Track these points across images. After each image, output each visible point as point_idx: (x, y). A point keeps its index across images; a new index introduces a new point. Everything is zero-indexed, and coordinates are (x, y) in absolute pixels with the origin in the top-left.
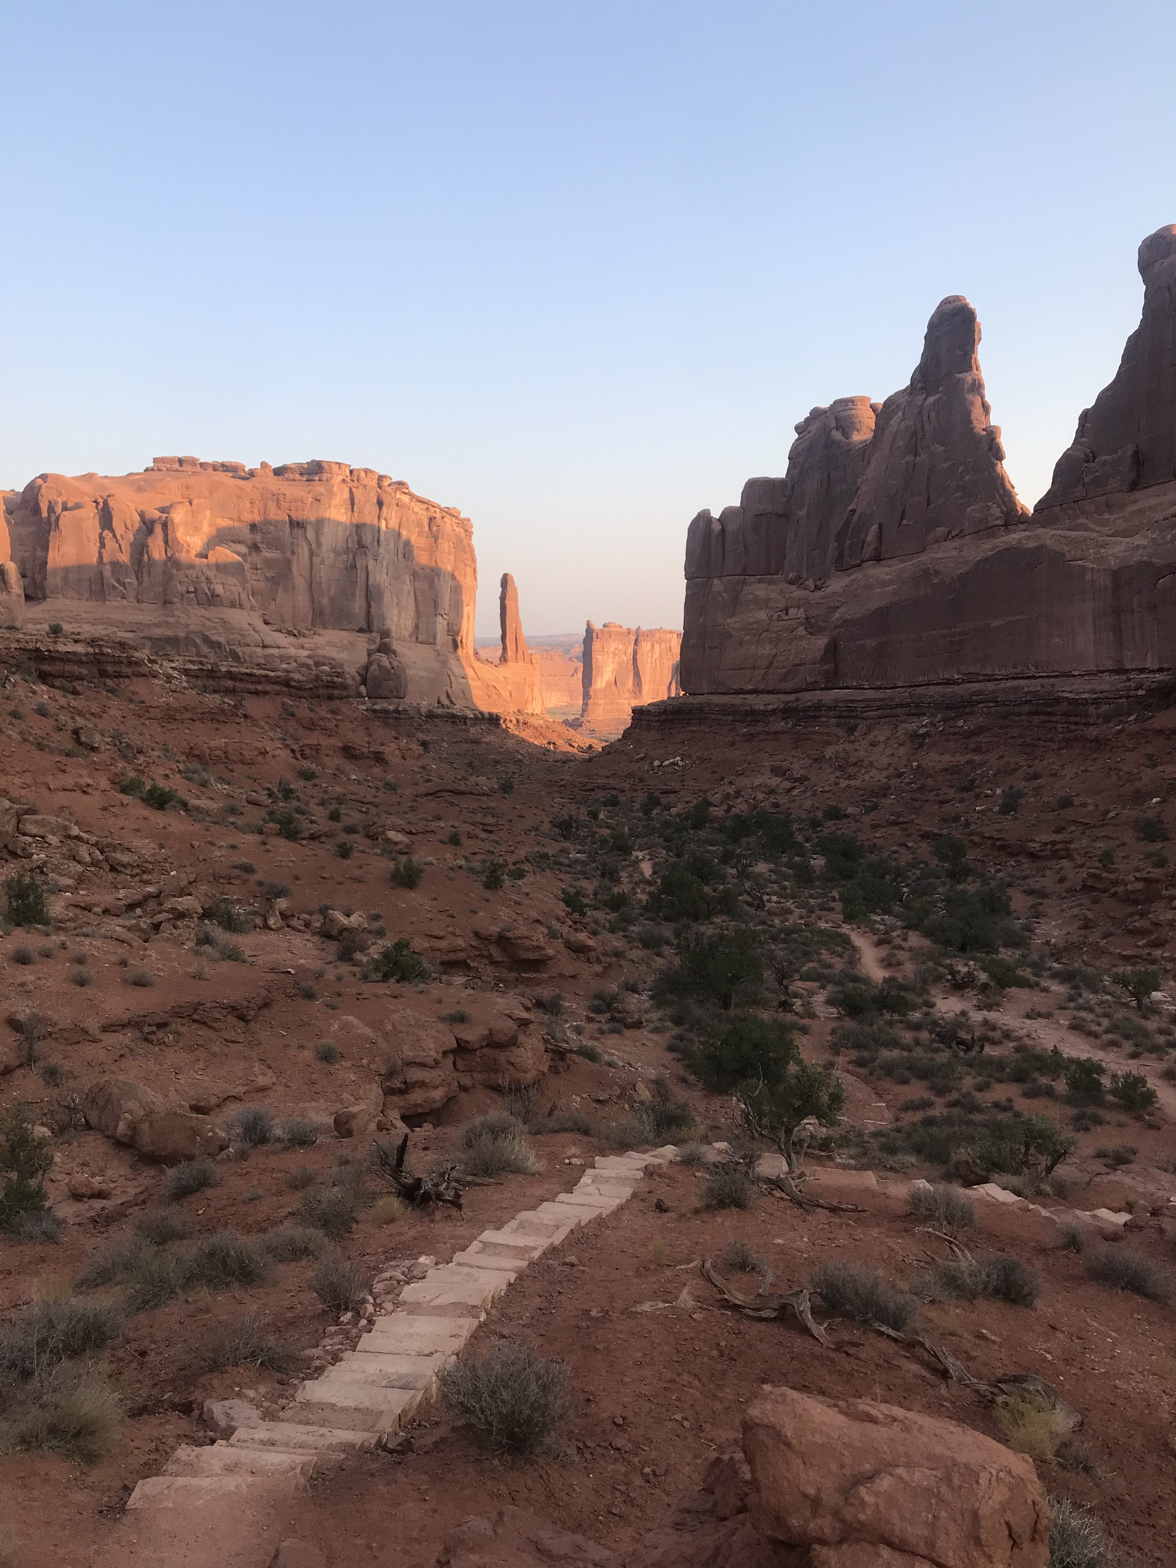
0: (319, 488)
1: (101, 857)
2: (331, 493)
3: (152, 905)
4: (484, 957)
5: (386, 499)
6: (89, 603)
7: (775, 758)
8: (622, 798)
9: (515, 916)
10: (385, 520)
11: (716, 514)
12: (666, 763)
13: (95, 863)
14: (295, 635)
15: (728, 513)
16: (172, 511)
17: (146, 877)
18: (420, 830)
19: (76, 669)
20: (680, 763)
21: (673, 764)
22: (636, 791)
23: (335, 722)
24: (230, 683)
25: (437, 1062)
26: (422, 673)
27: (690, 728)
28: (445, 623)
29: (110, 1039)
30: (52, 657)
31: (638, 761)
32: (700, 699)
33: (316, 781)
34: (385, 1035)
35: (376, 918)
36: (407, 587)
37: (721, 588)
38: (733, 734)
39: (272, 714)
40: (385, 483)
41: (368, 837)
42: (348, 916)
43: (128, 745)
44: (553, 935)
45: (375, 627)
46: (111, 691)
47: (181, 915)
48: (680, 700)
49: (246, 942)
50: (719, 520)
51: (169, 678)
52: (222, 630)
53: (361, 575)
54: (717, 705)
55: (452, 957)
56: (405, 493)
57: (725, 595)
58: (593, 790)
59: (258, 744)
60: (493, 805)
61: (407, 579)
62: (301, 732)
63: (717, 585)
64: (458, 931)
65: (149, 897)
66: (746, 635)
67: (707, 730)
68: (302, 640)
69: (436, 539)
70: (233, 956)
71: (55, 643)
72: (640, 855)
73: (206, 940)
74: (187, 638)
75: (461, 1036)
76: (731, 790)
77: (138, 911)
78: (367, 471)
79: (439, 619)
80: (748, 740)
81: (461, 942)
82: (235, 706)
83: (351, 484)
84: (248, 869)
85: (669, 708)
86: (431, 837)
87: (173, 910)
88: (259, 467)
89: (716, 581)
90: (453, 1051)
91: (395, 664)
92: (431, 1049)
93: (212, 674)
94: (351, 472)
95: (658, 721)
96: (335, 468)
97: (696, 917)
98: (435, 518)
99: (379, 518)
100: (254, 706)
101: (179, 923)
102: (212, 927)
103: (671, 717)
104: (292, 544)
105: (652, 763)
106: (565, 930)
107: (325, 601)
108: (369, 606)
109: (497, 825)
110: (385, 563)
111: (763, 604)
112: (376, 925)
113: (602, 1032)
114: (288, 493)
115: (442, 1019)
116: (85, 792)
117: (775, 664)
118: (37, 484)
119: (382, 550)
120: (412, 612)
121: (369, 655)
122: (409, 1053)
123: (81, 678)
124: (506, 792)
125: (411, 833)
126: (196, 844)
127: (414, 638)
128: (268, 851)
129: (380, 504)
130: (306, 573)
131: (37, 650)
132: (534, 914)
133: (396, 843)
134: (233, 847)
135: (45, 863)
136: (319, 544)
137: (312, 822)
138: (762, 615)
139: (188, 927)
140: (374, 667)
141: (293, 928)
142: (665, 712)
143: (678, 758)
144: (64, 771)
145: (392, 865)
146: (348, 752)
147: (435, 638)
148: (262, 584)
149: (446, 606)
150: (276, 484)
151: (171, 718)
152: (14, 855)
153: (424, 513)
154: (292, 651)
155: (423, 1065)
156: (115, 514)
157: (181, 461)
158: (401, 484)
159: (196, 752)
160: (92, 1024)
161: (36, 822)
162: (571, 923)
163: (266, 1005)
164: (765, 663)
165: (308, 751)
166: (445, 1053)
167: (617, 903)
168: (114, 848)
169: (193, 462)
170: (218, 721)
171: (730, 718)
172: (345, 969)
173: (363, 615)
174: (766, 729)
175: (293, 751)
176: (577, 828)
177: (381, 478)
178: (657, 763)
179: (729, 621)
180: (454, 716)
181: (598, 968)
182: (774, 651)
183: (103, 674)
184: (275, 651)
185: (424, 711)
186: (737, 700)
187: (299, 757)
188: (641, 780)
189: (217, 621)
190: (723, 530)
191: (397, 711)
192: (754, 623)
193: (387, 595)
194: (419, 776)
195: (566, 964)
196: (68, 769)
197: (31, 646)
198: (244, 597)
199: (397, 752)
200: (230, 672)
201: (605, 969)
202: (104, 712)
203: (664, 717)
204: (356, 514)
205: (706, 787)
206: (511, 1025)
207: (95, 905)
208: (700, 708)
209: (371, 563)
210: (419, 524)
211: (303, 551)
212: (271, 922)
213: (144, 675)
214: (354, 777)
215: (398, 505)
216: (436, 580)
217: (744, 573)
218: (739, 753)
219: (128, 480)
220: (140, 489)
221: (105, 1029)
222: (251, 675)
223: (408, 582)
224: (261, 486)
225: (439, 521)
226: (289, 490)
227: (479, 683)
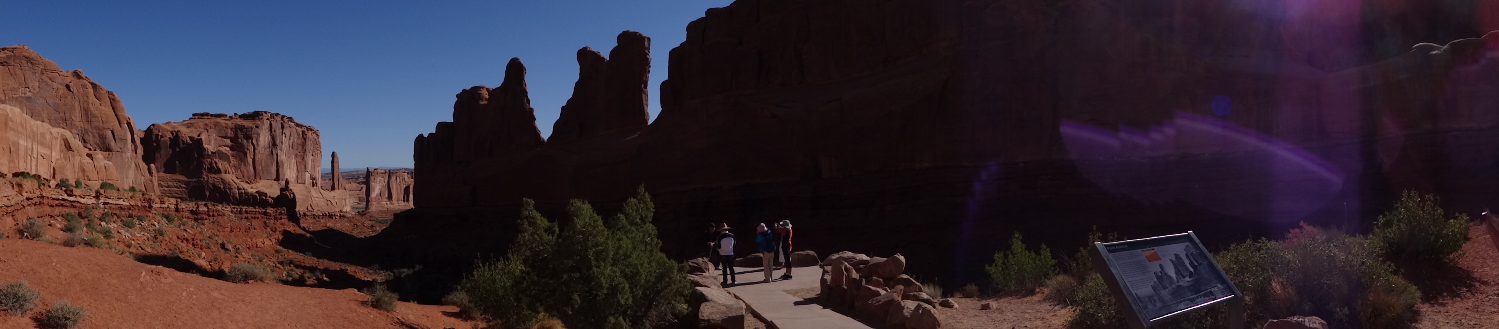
0: (258, 122)
2: (263, 124)
5: (285, 125)
10: (285, 134)
14: (249, 183)
16: (201, 135)
28: (309, 175)
36: (294, 160)
40: (285, 119)
52: (221, 183)
53: (275, 157)
56: (292, 122)
61: (293, 157)
68: (252, 185)
69: (305, 140)
78: (277, 114)
79: (307, 173)
83: (271, 119)
88: (233, 115)
94: (271, 114)
98: (305, 131)
99: (282, 132)
104: (247, 145)
107: (260, 168)
108: (278, 169)
110: (285, 151)
114: (246, 125)
118: (151, 128)
119: (283, 146)
120: (295, 171)
127: (296, 182)
129: (283, 127)
130: (252, 157)
136: (258, 145)
147: (305, 181)
148: (235, 162)
149: (310, 168)
150: (240, 122)
153: (300, 129)
156: (180, 138)
157: (203, 114)
158: (291, 118)
169: (207, 114)
177: (283, 117)
184: (243, 191)
189: (219, 179)
193: (286, 164)
198: (229, 169)
204: (273, 132)
209: (279, 152)
211: (251, 148)
215: (289, 127)
216: (305, 157)
223: (294, 158)
224: (234, 123)
225: (306, 132)
226: (247, 123)
227: (324, 200)
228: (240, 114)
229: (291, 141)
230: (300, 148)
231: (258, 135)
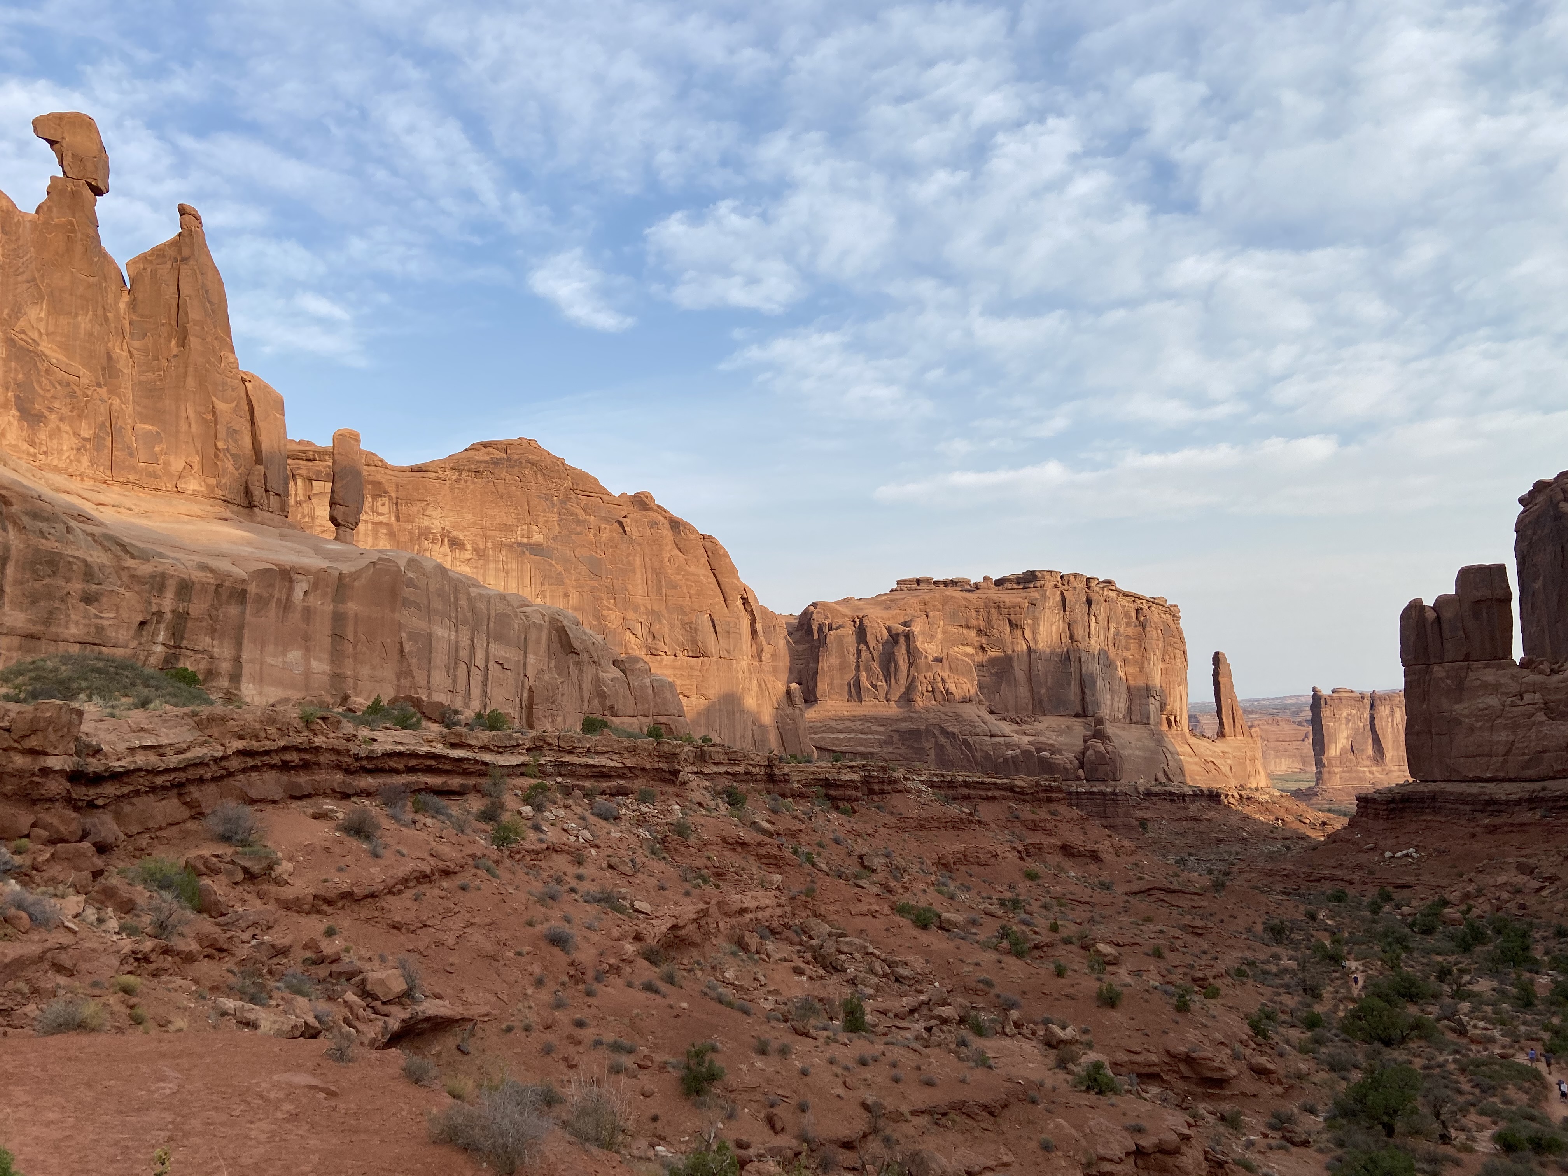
0: (1035, 594)
1: (889, 971)
2: (1045, 598)
3: (924, 1011)
4: (1174, 1071)
5: (1094, 597)
6: (850, 704)
7: (1524, 852)
8: (1351, 892)
9: (1201, 1038)
10: (1096, 615)
11: (1429, 602)
12: (1399, 854)
13: (885, 976)
14: (1018, 723)
15: (1442, 602)
16: (913, 624)
17: (920, 988)
18: (1126, 941)
19: (853, 793)
20: (1415, 855)
21: (1407, 855)
22: (1366, 884)
23: (1054, 823)
24: (966, 791)
25: (1121, 1160)
26: (1137, 752)
27: (1425, 818)
28: (1158, 704)
29: (916, 1120)
30: (837, 785)
31: (1368, 851)
32: (1431, 787)
33: (1040, 881)
34: (1085, 1135)
35: (1086, 1032)
37: (1444, 674)
38: (1473, 824)
39: (1001, 817)
40: (1093, 584)
41: (1083, 948)
42: (1064, 1028)
43: (897, 868)
44: (1236, 1057)
45: (1090, 713)
46: (878, 808)
47: (945, 1021)
48: (1410, 788)
49: (990, 1046)
50: (1433, 608)
51: (920, 791)
52: (955, 723)
53: (1075, 666)
54: (1451, 794)
55: (1147, 1070)
56: (1112, 590)
57: (1449, 682)
58: (1319, 880)
59: (991, 849)
60: (1205, 904)
62: (1025, 833)
63: (1439, 671)
64: (1152, 1048)
65: (923, 1003)
66: (1477, 721)
67: (1443, 820)
68: (1024, 727)
69: (1144, 628)
70: (983, 1062)
71: (839, 773)
72: (1352, 965)
73: (963, 1043)
74: (927, 731)
75: (1138, 1142)
76: (1471, 888)
77: (916, 1015)
78: (1075, 575)
79: (1152, 700)
80: (1490, 833)
81: (1154, 1058)
82: (971, 814)
83: (1062, 588)
84: (989, 984)
85: (1398, 796)
86: (1136, 949)
87: (939, 1017)
88: (982, 580)
89: (1436, 668)
90: (1134, 1153)
91: (1110, 749)
92: (1117, 1151)
93: (951, 785)
94: (1062, 577)
95: (1386, 810)
96: (1048, 576)
97: (1388, 1043)
98: (1142, 608)
99: (1089, 614)
100: (985, 811)
101: (944, 1027)
102: (965, 1032)
103: (1401, 806)
104: (1013, 643)
105: (1382, 854)
106: (1248, 1052)
107: (1043, 691)
108: (1083, 693)
109: (1205, 928)
111: (1495, 689)
112: (1085, 1038)
113: (1271, 1148)
114: (1007, 600)
115: (1126, 1128)
116: (874, 916)
117: (1515, 751)
118: (810, 610)
119: (1092, 642)
120: (1124, 697)
121: (1085, 742)
122: (1102, 1151)
123: (857, 799)
124: (1217, 891)
125: (1118, 945)
126: (951, 960)
127: (1128, 720)
128: (1002, 968)
129: (1089, 602)
130: (1025, 666)
131: (827, 779)
132: (1219, 1037)
133: (1105, 955)
134: (977, 964)
135: (856, 977)
136: (1036, 641)
137: (1036, 933)
138: (1493, 701)
139: (950, 1032)
140: (1089, 753)
141: (1024, 1036)
142: (1393, 801)
143: (1412, 850)
144: (860, 901)
145: (1097, 984)
146: (1067, 850)
147: (1148, 718)
148: (988, 679)
149: (1158, 689)
150: (996, 594)
151: (922, 827)
152: (836, 969)
153: (1131, 605)
154: (1016, 738)
155: (1111, 1160)
156: (869, 631)
157: (918, 582)
158: (1107, 582)
159: (943, 861)
160: (905, 1109)
161: (847, 943)
162: (1254, 1046)
163: (1006, 1106)
164: (1502, 749)
165: (1032, 850)
166: (1128, 1154)
167: (1312, 1023)
168: (896, 964)
169: (928, 581)
170: (958, 829)
171: (1468, 808)
172: (1062, 1075)
173: (1078, 701)
174: (1510, 821)
175: (1019, 852)
176: (1292, 930)
177: (1088, 580)
178: (1388, 854)
179: (1456, 707)
180: (1171, 794)
181: (1279, 1089)
182: (1511, 738)
183: (871, 792)
184: (1001, 740)
185: (1141, 789)
186: (1474, 788)
187: (1024, 855)
188: (1371, 873)
189: (951, 715)
190: (1438, 617)
191: (1114, 793)
192: (1486, 709)
193: (1100, 682)
194: (1131, 873)
195: (1248, 1084)
196: (863, 899)
197: (822, 776)
198: (973, 693)
199: (1111, 850)
200: (965, 782)
201: (1286, 1090)
202: (876, 831)
203: (1392, 806)
204: (1068, 614)
205: (1444, 882)
206: (1175, 1138)
207: (890, 1011)
208: (1433, 797)
209: (1084, 655)
210: (1127, 615)
211: (1023, 648)
212: (1007, 1030)
213: (901, 791)
214: (1073, 874)
215: (1106, 602)
216: (1146, 665)
217: (1467, 658)
218: (1481, 845)
219: (878, 601)
220: (887, 608)
221: (914, 1113)
222: (982, 783)
223: (1119, 669)
224: (985, 596)
225: (1146, 611)
226: (1008, 597)
227: (1196, 759)
228: (995, 577)
229: (1112, 630)
230: (1133, 645)
231: (1036, 621)
